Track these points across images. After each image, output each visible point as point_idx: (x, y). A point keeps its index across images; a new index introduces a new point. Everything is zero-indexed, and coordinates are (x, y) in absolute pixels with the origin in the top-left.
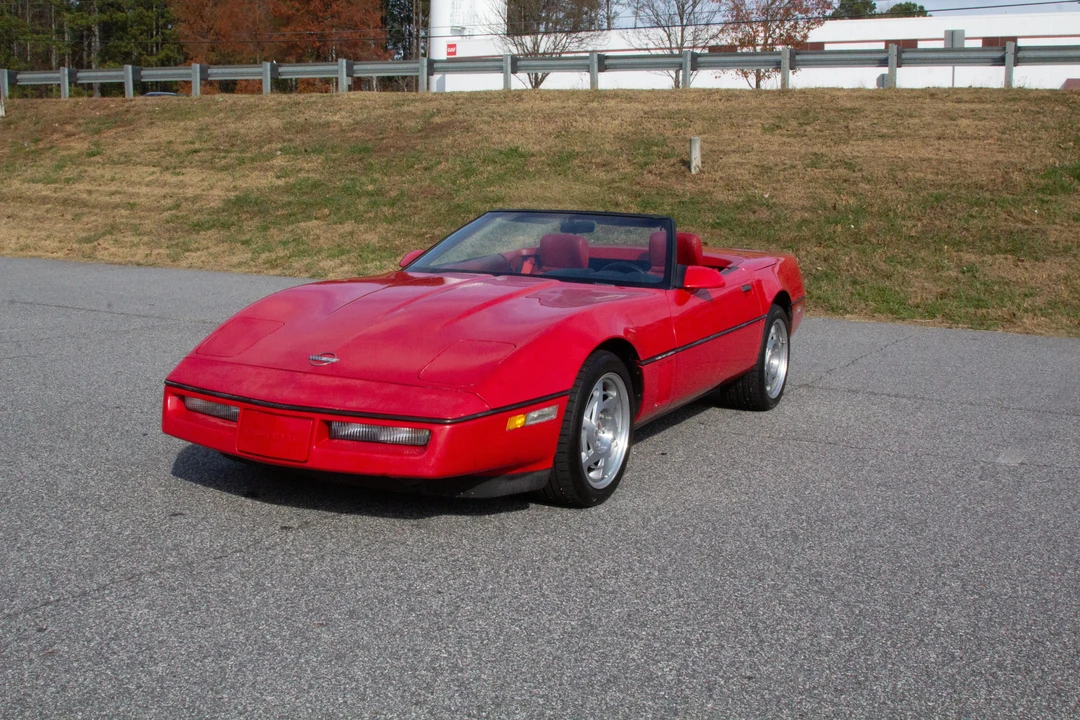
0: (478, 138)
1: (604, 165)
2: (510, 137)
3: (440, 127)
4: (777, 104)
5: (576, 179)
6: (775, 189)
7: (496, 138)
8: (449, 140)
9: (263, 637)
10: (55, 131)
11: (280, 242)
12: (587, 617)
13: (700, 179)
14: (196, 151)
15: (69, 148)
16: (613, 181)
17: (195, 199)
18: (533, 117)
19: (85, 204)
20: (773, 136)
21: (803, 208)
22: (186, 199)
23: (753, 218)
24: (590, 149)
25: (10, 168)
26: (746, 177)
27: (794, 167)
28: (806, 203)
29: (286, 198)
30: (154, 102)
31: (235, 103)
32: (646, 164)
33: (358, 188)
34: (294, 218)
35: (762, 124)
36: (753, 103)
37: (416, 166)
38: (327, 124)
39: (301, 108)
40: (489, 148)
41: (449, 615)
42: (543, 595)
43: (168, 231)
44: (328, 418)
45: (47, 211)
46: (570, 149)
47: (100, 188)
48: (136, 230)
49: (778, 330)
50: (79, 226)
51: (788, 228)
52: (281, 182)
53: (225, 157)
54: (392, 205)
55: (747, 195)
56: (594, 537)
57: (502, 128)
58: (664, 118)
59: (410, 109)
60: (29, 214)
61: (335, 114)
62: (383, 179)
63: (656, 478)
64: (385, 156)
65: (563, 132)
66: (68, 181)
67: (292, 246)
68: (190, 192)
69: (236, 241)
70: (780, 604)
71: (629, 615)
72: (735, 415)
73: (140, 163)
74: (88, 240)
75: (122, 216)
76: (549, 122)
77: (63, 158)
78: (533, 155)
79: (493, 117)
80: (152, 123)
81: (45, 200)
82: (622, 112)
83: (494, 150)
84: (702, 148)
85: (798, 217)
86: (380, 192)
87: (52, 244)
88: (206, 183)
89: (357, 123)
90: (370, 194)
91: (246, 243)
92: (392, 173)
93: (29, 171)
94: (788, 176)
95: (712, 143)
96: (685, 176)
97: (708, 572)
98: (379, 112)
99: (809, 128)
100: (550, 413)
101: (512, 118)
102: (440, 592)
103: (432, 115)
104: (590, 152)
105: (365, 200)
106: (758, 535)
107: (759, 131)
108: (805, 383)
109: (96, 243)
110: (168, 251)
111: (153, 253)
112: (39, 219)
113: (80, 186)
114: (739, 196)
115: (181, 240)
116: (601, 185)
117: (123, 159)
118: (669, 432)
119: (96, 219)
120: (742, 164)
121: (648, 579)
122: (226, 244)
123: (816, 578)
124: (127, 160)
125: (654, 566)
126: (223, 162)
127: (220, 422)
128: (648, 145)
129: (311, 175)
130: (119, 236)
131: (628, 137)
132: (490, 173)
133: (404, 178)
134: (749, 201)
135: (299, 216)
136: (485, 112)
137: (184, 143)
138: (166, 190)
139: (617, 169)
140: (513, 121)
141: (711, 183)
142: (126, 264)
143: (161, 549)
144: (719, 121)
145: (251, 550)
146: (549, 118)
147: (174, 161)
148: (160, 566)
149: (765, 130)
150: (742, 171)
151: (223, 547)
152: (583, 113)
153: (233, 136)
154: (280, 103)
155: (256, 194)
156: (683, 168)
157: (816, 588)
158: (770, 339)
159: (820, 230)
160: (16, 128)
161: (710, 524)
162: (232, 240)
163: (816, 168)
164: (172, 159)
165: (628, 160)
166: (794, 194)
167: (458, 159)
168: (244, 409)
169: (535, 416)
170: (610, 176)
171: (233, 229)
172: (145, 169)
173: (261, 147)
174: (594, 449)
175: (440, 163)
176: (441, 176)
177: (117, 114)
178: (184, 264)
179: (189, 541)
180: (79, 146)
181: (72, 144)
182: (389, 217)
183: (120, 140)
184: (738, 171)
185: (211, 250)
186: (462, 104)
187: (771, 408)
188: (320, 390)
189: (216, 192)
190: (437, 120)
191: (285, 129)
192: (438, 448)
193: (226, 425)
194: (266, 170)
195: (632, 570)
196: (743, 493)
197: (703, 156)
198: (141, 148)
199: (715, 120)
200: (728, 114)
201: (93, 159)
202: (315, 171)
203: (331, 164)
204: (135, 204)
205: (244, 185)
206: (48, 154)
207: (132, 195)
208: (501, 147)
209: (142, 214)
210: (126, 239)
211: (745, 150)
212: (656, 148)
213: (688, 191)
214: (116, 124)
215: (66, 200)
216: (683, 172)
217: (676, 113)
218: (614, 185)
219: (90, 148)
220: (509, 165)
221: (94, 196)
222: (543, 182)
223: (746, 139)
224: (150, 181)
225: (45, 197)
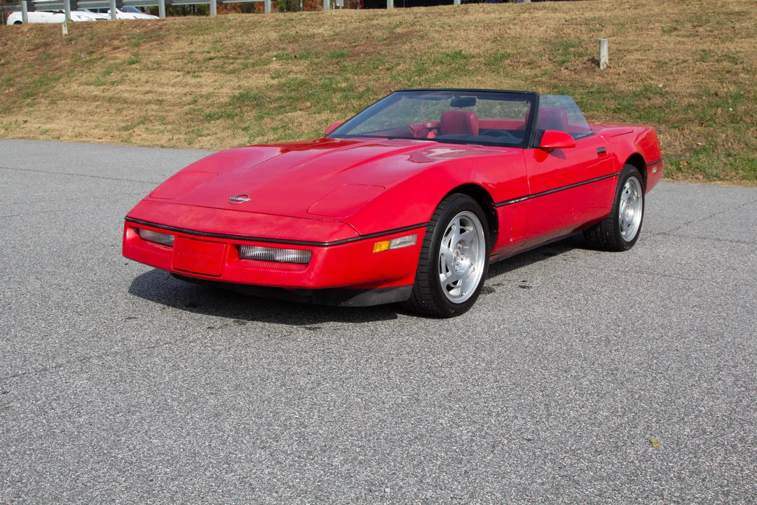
0: (431, 44)
1: (529, 64)
2: (456, 42)
3: (400, 36)
4: (676, 11)
5: (507, 75)
6: (668, 80)
7: (444, 44)
8: (407, 47)
9: (166, 400)
10: (105, 45)
11: (271, 128)
12: (417, 394)
13: (607, 74)
14: (211, 59)
15: (115, 58)
16: (536, 76)
17: (208, 96)
18: (476, 26)
19: (125, 101)
20: (671, 36)
21: (691, 95)
22: (202, 96)
23: (647, 103)
24: (520, 51)
25: (71, 75)
26: (645, 71)
27: (685, 61)
28: (693, 91)
29: (278, 94)
30: (181, 21)
31: (242, 21)
32: (564, 62)
33: (334, 86)
34: (283, 109)
36: (656, 10)
37: (380, 68)
38: (313, 36)
39: (293, 23)
40: (438, 52)
41: (311, 389)
42: (389, 378)
43: (187, 121)
44: (238, 242)
45: (97, 107)
46: (502, 51)
47: (137, 89)
48: (163, 120)
49: (632, 186)
50: (120, 118)
51: (677, 111)
52: (275, 82)
53: (233, 63)
54: (360, 98)
55: (644, 86)
56: (445, 339)
57: (450, 36)
58: (581, 25)
59: (379, 22)
60: (83, 110)
61: (320, 27)
62: (354, 78)
63: (511, 298)
64: (355, 60)
65: (499, 38)
66: (113, 83)
67: (280, 132)
68: (205, 91)
69: (238, 128)
70: (575, 389)
71: (450, 393)
72: (595, 254)
73: (168, 69)
74: (126, 129)
75: (153, 110)
76: (488, 30)
77: (110, 67)
78: (473, 57)
79: (443, 27)
80: (178, 38)
81: (95, 98)
82: (548, 21)
83: (443, 53)
84: (609, 48)
85: (685, 102)
86: (351, 89)
87: (98, 132)
88: (218, 84)
89: (337, 34)
90: (343, 90)
91: (244, 129)
92: (361, 74)
93: (85, 77)
94: (679, 70)
95: (620, 43)
96: (595, 71)
97: (526, 365)
98: (353, 26)
99: (701, 29)
100: (409, 241)
101: (459, 28)
102: (309, 374)
103: (396, 26)
104: (519, 54)
105: (339, 95)
106: (577, 340)
107: (659, 33)
108: (664, 231)
109: (131, 131)
110: (185, 137)
111: (174, 138)
112: (91, 113)
113: (121, 87)
114: (638, 86)
115: (196, 128)
116: (526, 80)
117: (155, 66)
118: (535, 266)
119: (134, 113)
120: (642, 60)
121: (476, 368)
122: (230, 131)
123: (613, 372)
124: (159, 67)
125: (484, 360)
126: (231, 67)
127: (162, 247)
128: (567, 46)
129: (299, 76)
130: (149, 126)
131: (551, 40)
132: (438, 71)
133: (370, 77)
134: (646, 90)
135: (287, 108)
136: (437, 23)
137: (202, 53)
138: (187, 89)
139: (539, 67)
140: (459, 30)
141: (617, 76)
142: (153, 147)
143: (112, 341)
144: (626, 26)
145: (178, 343)
146: (488, 27)
147: (194, 66)
148: (106, 352)
149: (664, 32)
150: (642, 66)
151: (157, 340)
152: (515, 22)
153: (239, 47)
154: (277, 20)
155: (255, 91)
156: (593, 65)
157: (609, 379)
158: (624, 192)
159: (704, 113)
160: (76, 43)
161: (542, 331)
162: (235, 127)
163: (704, 62)
164: (192, 66)
165: (550, 60)
166: (684, 84)
167: (414, 61)
168: (178, 237)
169: (397, 243)
170: (534, 72)
171: (236, 118)
172: (172, 73)
173: (261, 55)
174: (452, 272)
175: (399, 64)
176: (399, 75)
177: (153, 31)
178: (197, 146)
179: (134, 336)
180: (122, 56)
181: (118, 55)
182: (357, 107)
183: (154, 52)
184: (639, 66)
185: (219, 135)
186: (420, 17)
187: (627, 250)
188: (232, 221)
189: (225, 90)
190: (399, 30)
191: (280, 40)
192: (316, 265)
193: (166, 249)
194: (264, 72)
195: (465, 361)
196: (577, 310)
197: (610, 54)
198: (169, 57)
199: (623, 25)
200: (634, 20)
201: (133, 66)
202: (302, 72)
203: (314, 67)
204: (163, 101)
205: (246, 85)
206: (99, 63)
207: (161, 94)
208: (448, 51)
209: (168, 108)
210: (154, 128)
211: (646, 48)
212: (572, 49)
213: (596, 83)
214: (151, 39)
215: (111, 98)
216: (593, 68)
217: (592, 20)
218: (537, 80)
219: (130, 58)
220: (453, 65)
221: (132, 95)
222: (480, 78)
223: (648, 40)
224: (175, 83)
225: (96, 96)
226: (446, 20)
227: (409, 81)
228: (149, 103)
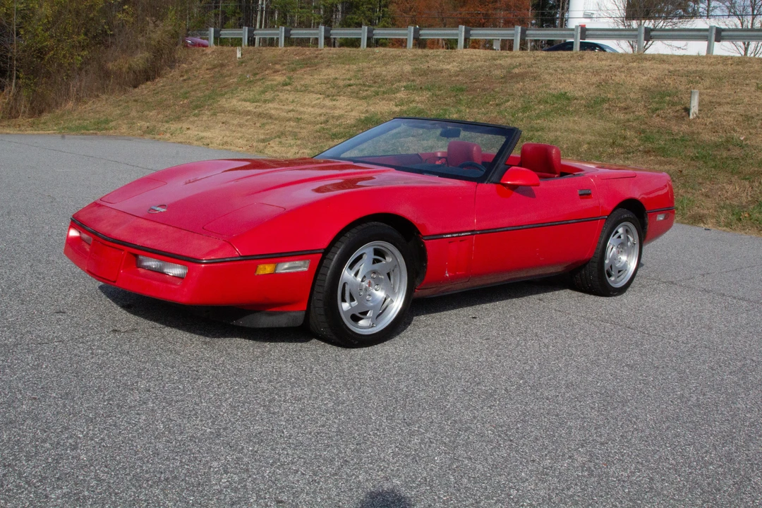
1: (626, 109)
2: (564, 84)
3: (517, 75)
5: (601, 117)
6: (751, 134)
7: (553, 85)
8: (520, 85)
10: (268, 68)
12: (226, 428)
13: (694, 123)
14: (350, 85)
15: (275, 80)
16: (628, 120)
17: (340, 117)
18: (585, 71)
19: (271, 118)
22: (333, 117)
23: (725, 154)
24: (619, 96)
25: (234, 92)
26: (731, 123)
30: (335, 51)
31: (386, 54)
32: (657, 109)
33: (446, 116)
35: (757, 84)
37: (491, 103)
38: (441, 71)
39: (428, 59)
40: (545, 92)
41: (131, 408)
42: (219, 406)
43: (315, 137)
44: (137, 252)
45: (247, 121)
46: (604, 95)
47: (283, 107)
48: (295, 136)
49: (627, 231)
50: (262, 131)
51: (752, 164)
52: (397, 109)
53: (367, 90)
55: (727, 137)
57: (560, 78)
58: (682, 76)
59: (501, 62)
60: (235, 122)
61: (449, 64)
62: (466, 111)
64: (471, 94)
65: (603, 83)
66: (265, 101)
68: (337, 113)
73: (313, 92)
74: (263, 141)
75: (290, 126)
76: (595, 76)
77: (267, 87)
78: (576, 99)
79: (556, 71)
80: (328, 66)
81: (248, 113)
82: (652, 71)
83: (550, 94)
84: (699, 99)
87: (241, 142)
88: (349, 107)
89: (462, 71)
92: (474, 107)
93: (245, 94)
95: (713, 96)
96: (684, 120)
98: (478, 64)
100: (301, 266)
101: (570, 72)
102: (149, 391)
103: (514, 68)
104: (618, 99)
107: (753, 89)
109: (267, 143)
112: (240, 125)
113: (271, 105)
114: (721, 137)
116: (618, 123)
117: (303, 88)
119: (274, 127)
120: (731, 113)
124: (306, 89)
125: (337, 399)
126: (365, 93)
128: (663, 95)
129: (419, 105)
130: (283, 140)
131: (650, 89)
132: (541, 110)
136: (552, 66)
137: (344, 80)
138: (323, 111)
139: (634, 112)
140: (569, 74)
141: (703, 126)
144: (724, 81)
145: (70, 342)
146: (597, 73)
147: (335, 91)
150: (729, 118)
151: (55, 337)
152: (623, 70)
153: (378, 76)
154: (415, 55)
155: (379, 116)
156: (684, 114)
158: (614, 237)
160: (246, 66)
164: (334, 90)
165: (645, 106)
167: (522, 99)
168: (94, 240)
169: (285, 267)
170: (627, 117)
172: (315, 96)
173: (392, 85)
175: (508, 101)
176: (506, 110)
177: (309, 58)
180: (279, 78)
181: (276, 77)
183: (305, 76)
184: (726, 118)
186: (539, 60)
187: (615, 295)
189: (353, 113)
190: (516, 71)
191: (413, 73)
194: (391, 100)
196: (496, 355)
197: (699, 105)
198: (316, 81)
199: (720, 79)
200: (733, 75)
201: (285, 88)
202: (422, 102)
203: (435, 98)
204: (301, 119)
205: (373, 110)
206: (259, 83)
207: (301, 113)
208: (555, 92)
209: (303, 125)
210: (287, 142)
211: (737, 102)
212: (668, 98)
213: (681, 131)
214: (307, 65)
215: (260, 114)
216: (683, 117)
217: (693, 73)
218: (627, 124)
219: (285, 81)
220: (556, 105)
221: (278, 112)
222: (576, 119)
223: (740, 95)
224: (315, 104)
225: (249, 111)
226: (561, 64)
227: (513, 116)
228: (289, 120)
